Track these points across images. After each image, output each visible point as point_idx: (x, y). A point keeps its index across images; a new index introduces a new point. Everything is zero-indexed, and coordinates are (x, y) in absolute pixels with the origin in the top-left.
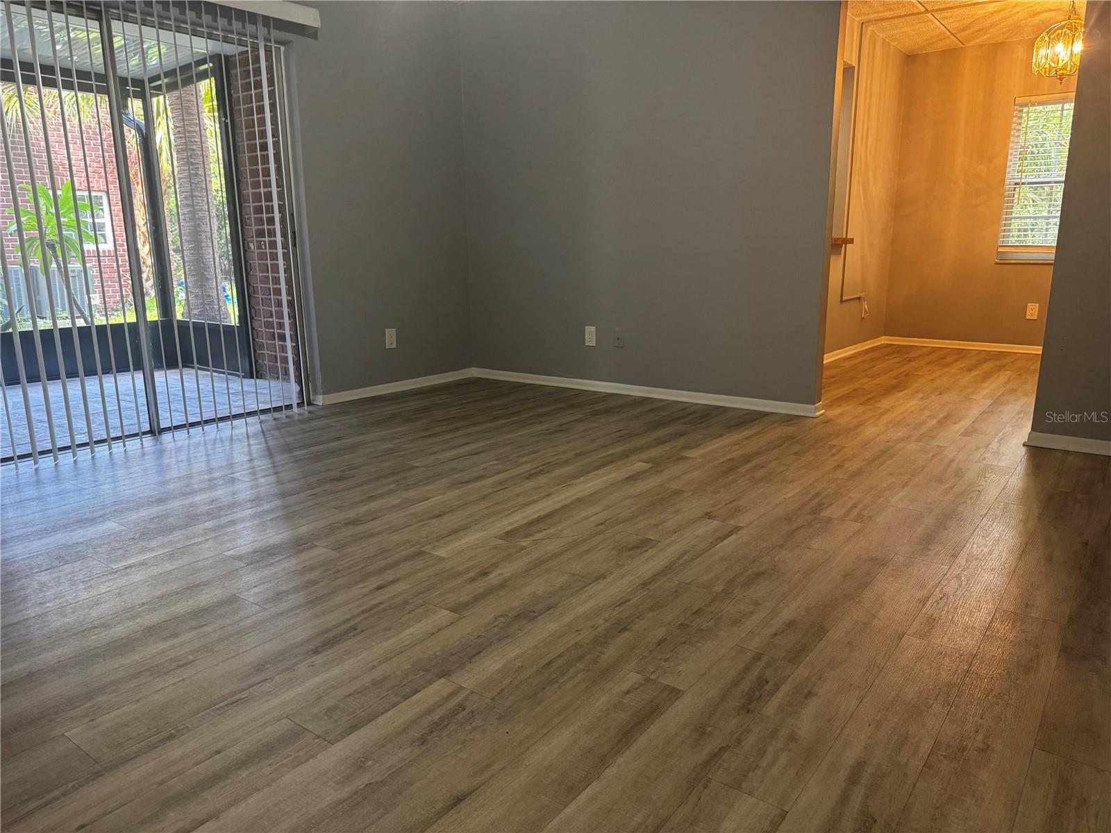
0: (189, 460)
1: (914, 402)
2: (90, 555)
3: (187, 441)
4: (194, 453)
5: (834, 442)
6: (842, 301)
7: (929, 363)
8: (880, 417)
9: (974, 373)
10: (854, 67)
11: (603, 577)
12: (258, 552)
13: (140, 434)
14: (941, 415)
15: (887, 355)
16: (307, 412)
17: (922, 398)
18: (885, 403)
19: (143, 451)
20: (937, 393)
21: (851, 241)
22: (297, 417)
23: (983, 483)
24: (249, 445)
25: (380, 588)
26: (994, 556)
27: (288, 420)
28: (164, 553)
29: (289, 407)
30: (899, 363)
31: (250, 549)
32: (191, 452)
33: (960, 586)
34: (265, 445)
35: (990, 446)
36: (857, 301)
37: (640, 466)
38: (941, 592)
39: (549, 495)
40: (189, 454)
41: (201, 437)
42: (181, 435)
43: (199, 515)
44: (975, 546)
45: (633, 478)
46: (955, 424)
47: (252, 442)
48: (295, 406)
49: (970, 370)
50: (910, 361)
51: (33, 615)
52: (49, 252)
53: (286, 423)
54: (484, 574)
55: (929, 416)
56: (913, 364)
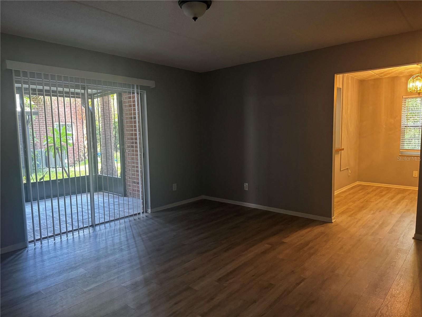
0: (106, 240)
1: (369, 216)
2: (76, 284)
3: (105, 230)
4: (107, 236)
5: (339, 236)
6: (340, 171)
7: (375, 195)
8: (356, 223)
9: (394, 200)
10: (341, 88)
11: (255, 302)
12: (133, 284)
13: (89, 227)
14: (380, 223)
15: (359, 191)
16: (145, 216)
17: (372, 213)
18: (359, 216)
19: (90, 235)
20: (379, 211)
21: (343, 149)
22: (142, 219)
23: (397, 258)
24: (126, 232)
25: (176, 304)
26: (401, 295)
27: (139, 220)
28: (101, 284)
29: (139, 214)
30: (364, 195)
31: (130, 283)
32: (106, 236)
33: (388, 310)
34: (132, 233)
35: (400, 239)
36: (346, 170)
37: (267, 246)
38: (380, 313)
39: (233, 260)
40: (106, 237)
41: (109, 228)
42: (102, 227)
43: (111, 267)
44: (394, 290)
45: (265, 252)
46: (386, 227)
47: (127, 231)
48: (141, 213)
49: (392, 199)
50: (368, 194)
51: (60, 311)
52: (56, 151)
53: (138, 222)
54: (212, 299)
55: (375, 223)
56: (369, 196)
